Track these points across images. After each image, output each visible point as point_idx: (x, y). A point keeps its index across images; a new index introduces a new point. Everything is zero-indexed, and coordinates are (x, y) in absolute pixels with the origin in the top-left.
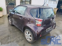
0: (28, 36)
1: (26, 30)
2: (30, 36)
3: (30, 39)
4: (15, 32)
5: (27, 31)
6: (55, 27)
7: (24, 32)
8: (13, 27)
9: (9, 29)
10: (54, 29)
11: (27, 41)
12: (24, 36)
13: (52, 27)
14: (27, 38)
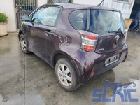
0: (64, 74)
1: (60, 60)
2: (69, 74)
3: (69, 82)
4: (35, 67)
5: (62, 63)
6: (126, 57)
7: (55, 66)
8: (29, 57)
9: (21, 62)
10: (123, 61)
11: (62, 87)
12: (55, 76)
13: (118, 55)
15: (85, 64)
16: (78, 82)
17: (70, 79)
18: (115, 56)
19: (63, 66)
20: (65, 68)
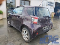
0: (25, 34)
2: (27, 34)
3: (27, 38)
4: (13, 32)
5: (24, 30)
7: (21, 31)
8: (11, 28)
11: (24, 41)
12: (21, 36)
14: (24, 38)
15: (34, 30)
16: (31, 38)
17: (28, 36)
18: (47, 26)
19: (25, 31)
20: (26, 32)
